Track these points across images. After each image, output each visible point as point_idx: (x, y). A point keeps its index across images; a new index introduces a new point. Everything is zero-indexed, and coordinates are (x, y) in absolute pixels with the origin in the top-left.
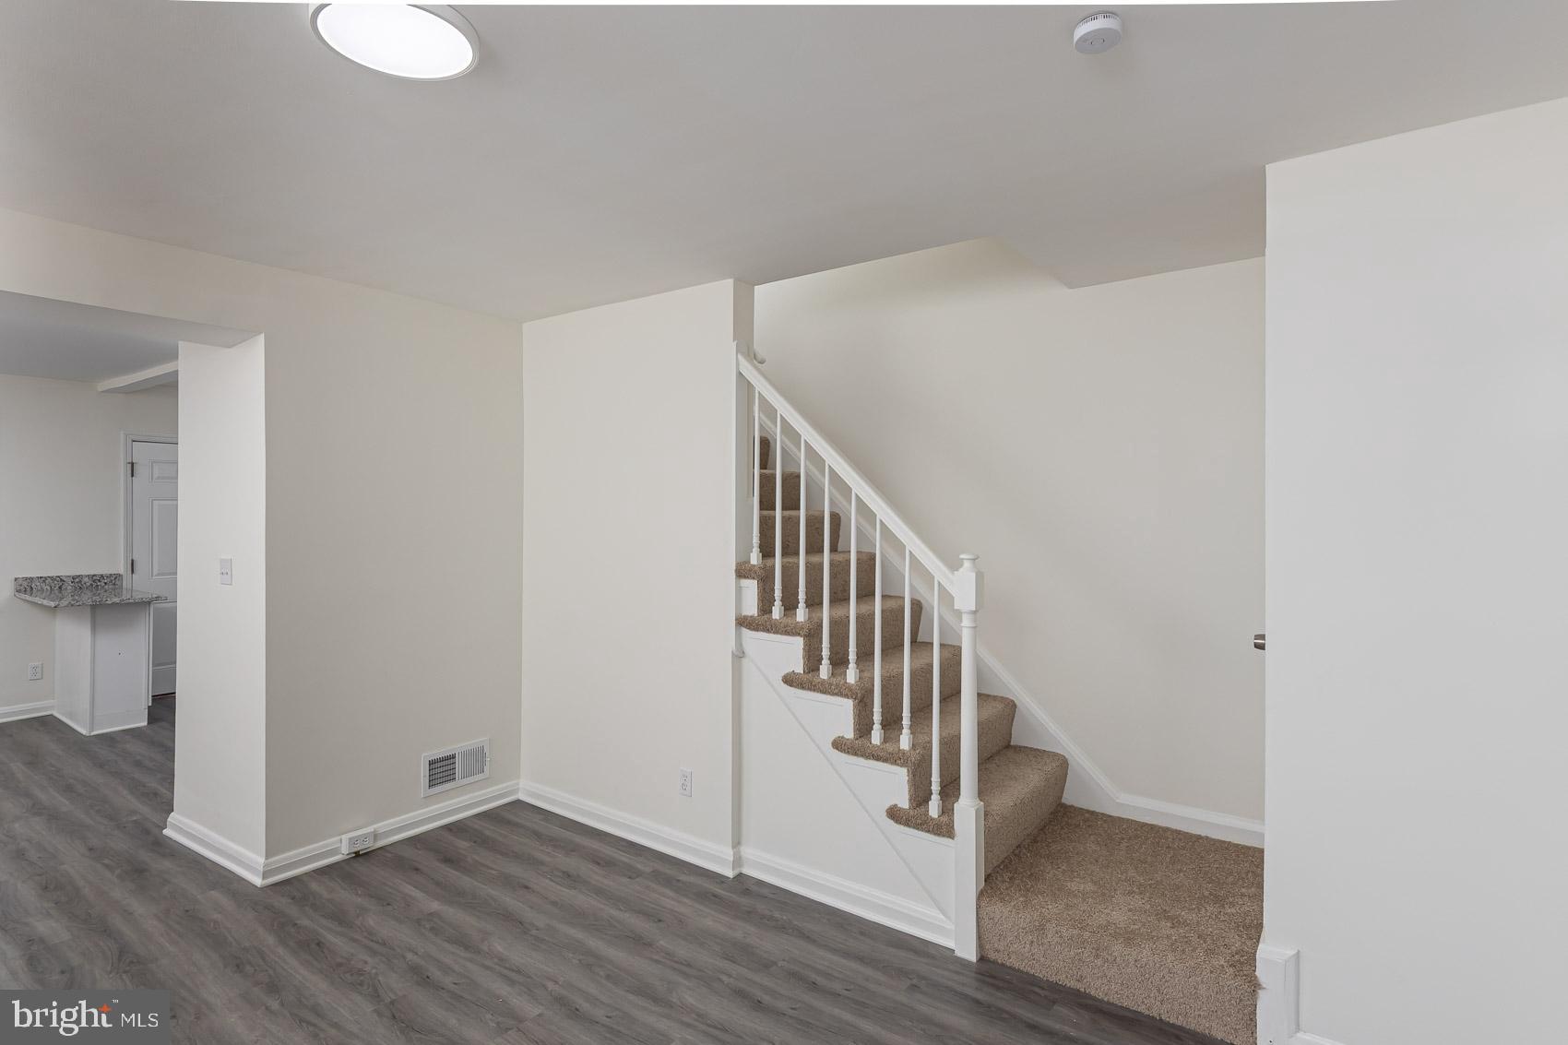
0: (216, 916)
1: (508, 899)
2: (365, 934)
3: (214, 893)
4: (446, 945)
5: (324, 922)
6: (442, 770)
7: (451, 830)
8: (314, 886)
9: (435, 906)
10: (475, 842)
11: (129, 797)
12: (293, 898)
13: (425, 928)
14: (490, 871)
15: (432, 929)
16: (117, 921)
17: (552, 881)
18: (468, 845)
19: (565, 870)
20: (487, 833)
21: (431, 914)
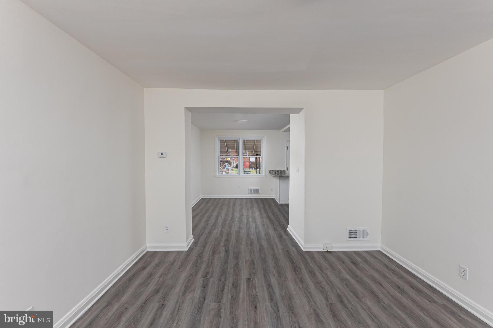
0: (293, 254)
1: (373, 286)
2: (326, 276)
3: (293, 248)
4: (350, 292)
5: (316, 267)
6: (353, 234)
7: (355, 253)
8: (315, 255)
9: (348, 277)
10: (363, 260)
11: (283, 219)
12: (310, 257)
13: (344, 283)
14: (367, 272)
15: (346, 284)
16: (275, 247)
17: (391, 286)
18: (361, 260)
19: (398, 285)
20: (368, 259)
21: (346, 279)
